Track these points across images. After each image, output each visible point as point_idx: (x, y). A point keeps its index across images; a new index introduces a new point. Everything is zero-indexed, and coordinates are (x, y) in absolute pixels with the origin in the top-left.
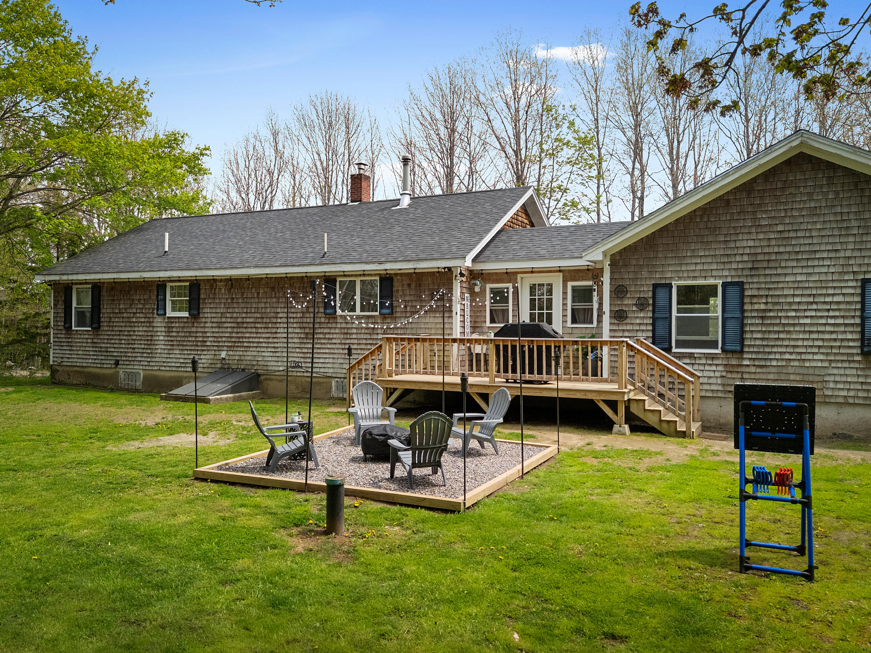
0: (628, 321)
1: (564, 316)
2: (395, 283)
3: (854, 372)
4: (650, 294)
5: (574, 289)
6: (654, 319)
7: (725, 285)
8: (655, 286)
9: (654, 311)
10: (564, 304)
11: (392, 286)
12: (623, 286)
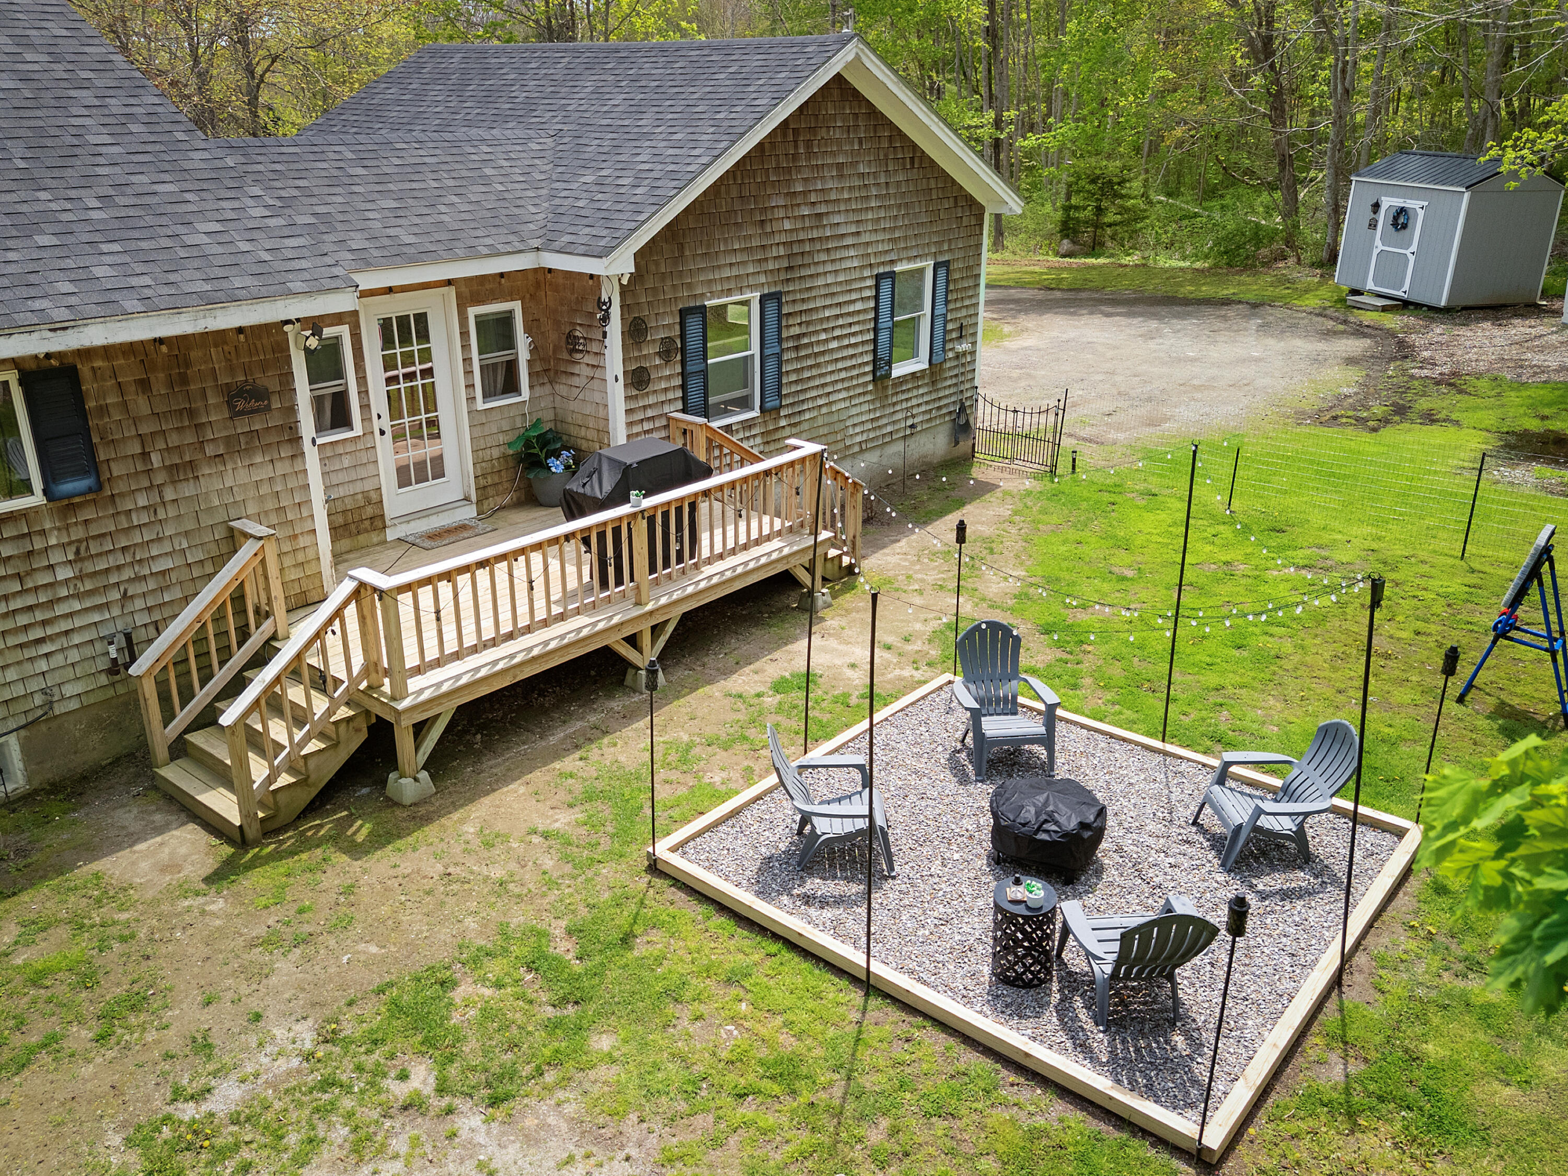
0: (651, 388)
1: (470, 386)
2: (88, 386)
3: (865, 407)
4: (677, 331)
5: (481, 322)
6: (683, 374)
7: (763, 300)
8: (684, 314)
9: (683, 363)
10: (467, 361)
11: (79, 398)
12: (639, 318)
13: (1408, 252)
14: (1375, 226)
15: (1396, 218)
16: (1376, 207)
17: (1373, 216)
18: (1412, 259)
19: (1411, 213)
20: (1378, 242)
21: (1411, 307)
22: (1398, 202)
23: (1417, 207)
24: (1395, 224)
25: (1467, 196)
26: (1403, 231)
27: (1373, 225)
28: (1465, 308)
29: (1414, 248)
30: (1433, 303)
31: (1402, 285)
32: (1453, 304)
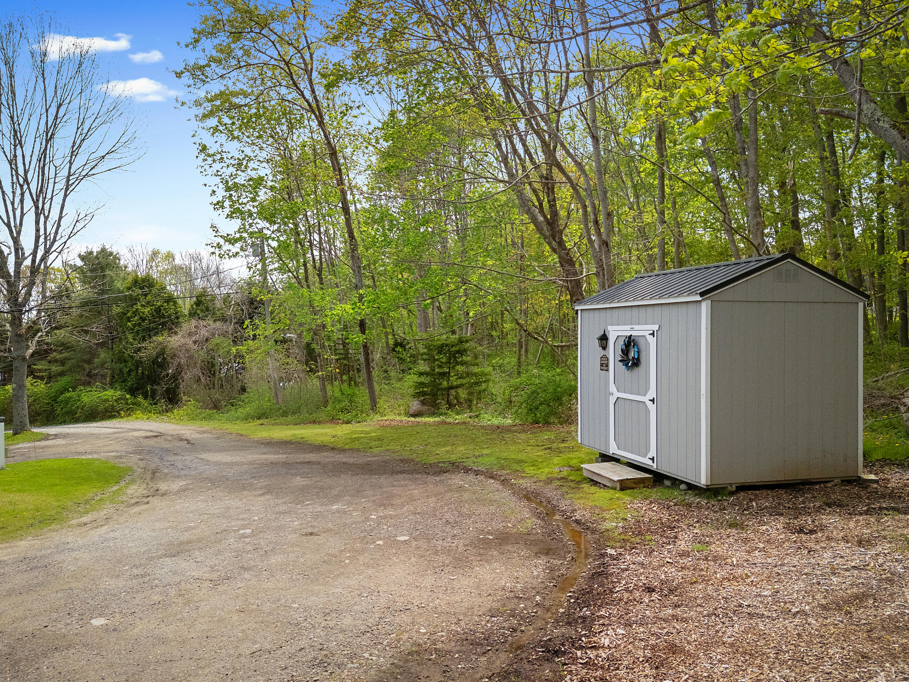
13: (646, 399)
14: (607, 366)
15: (625, 352)
16: (604, 339)
17: (603, 353)
18: (652, 408)
19: (641, 343)
20: (613, 388)
21: (667, 483)
22: (625, 330)
23: (646, 334)
24: (625, 361)
25: (705, 307)
26: (636, 370)
27: (604, 366)
28: (742, 488)
29: (652, 394)
30: (690, 478)
31: (647, 450)
32: (722, 480)
